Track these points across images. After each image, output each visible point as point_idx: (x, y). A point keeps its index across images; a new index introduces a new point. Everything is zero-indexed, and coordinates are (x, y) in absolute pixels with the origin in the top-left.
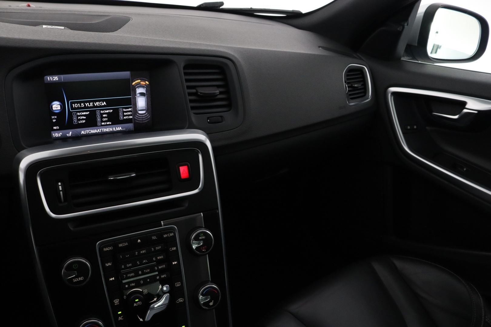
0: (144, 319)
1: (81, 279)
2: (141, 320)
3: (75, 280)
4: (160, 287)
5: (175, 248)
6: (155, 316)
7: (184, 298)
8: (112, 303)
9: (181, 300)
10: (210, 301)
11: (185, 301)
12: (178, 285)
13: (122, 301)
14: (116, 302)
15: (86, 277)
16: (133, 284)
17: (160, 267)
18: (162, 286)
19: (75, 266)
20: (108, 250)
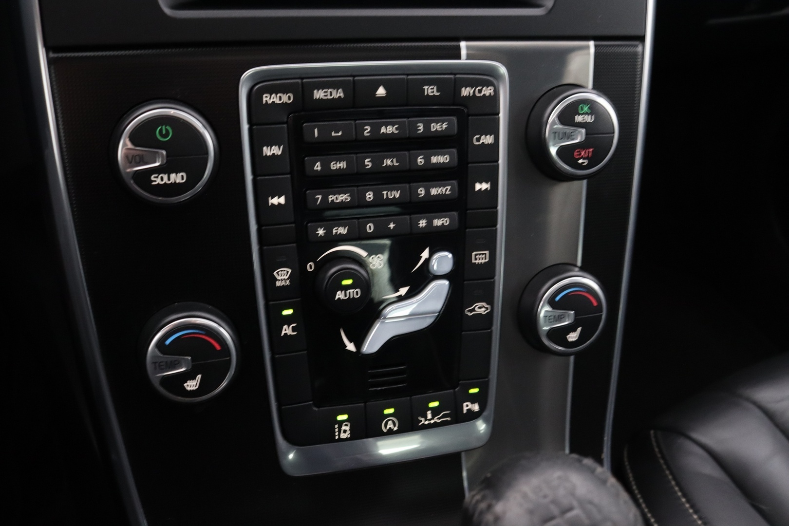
0: (359, 345)
1: (178, 178)
2: (351, 347)
3: (157, 180)
4: (425, 254)
5: (488, 140)
6: (396, 344)
7: (490, 301)
8: (269, 280)
9: (480, 308)
10: (571, 328)
12: (480, 258)
13: (299, 275)
14: (283, 276)
16: (342, 231)
17: (434, 192)
18: (431, 254)
19: (164, 132)
20: (277, 101)
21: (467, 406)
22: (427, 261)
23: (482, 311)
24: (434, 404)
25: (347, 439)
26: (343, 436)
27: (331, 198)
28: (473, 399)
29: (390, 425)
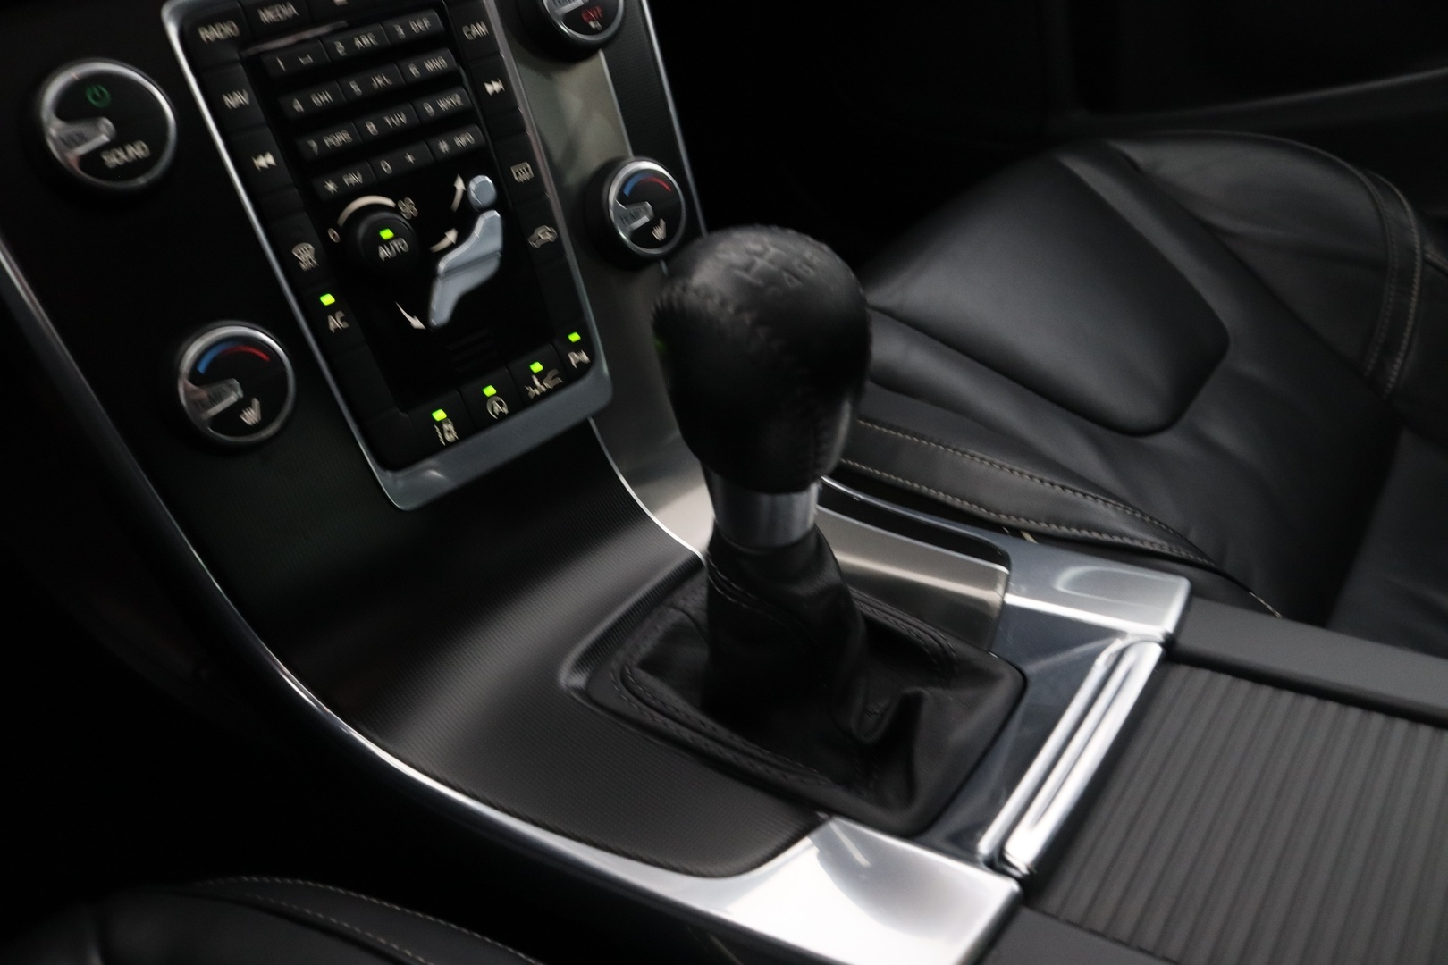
0: (424, 319)
1: (137, 150)
2: (416, 323)
3: (113, 159)
4: (460, 185)
5: (481, 29)
6: (466, 303)
7: (551, 222)
8: (289, 264)
9: (544, 235)
10: (653, 224)
11: (558, 240)
12: (522, 173)
13: (326, 251)
14: (305, 255)
15: (157, 145)
16: (353, 179)
17: (443, 105)
18: (466, 183)
19: (98, 94)
20: (219, 35)
21: (576, 358)
22: (466, 194)
23: (549, 237)
24: (537, 367)
25: (456, 442)
26: (450, 438)
27: (328, 141)
28: (577, 347)
29: (497, 408)
